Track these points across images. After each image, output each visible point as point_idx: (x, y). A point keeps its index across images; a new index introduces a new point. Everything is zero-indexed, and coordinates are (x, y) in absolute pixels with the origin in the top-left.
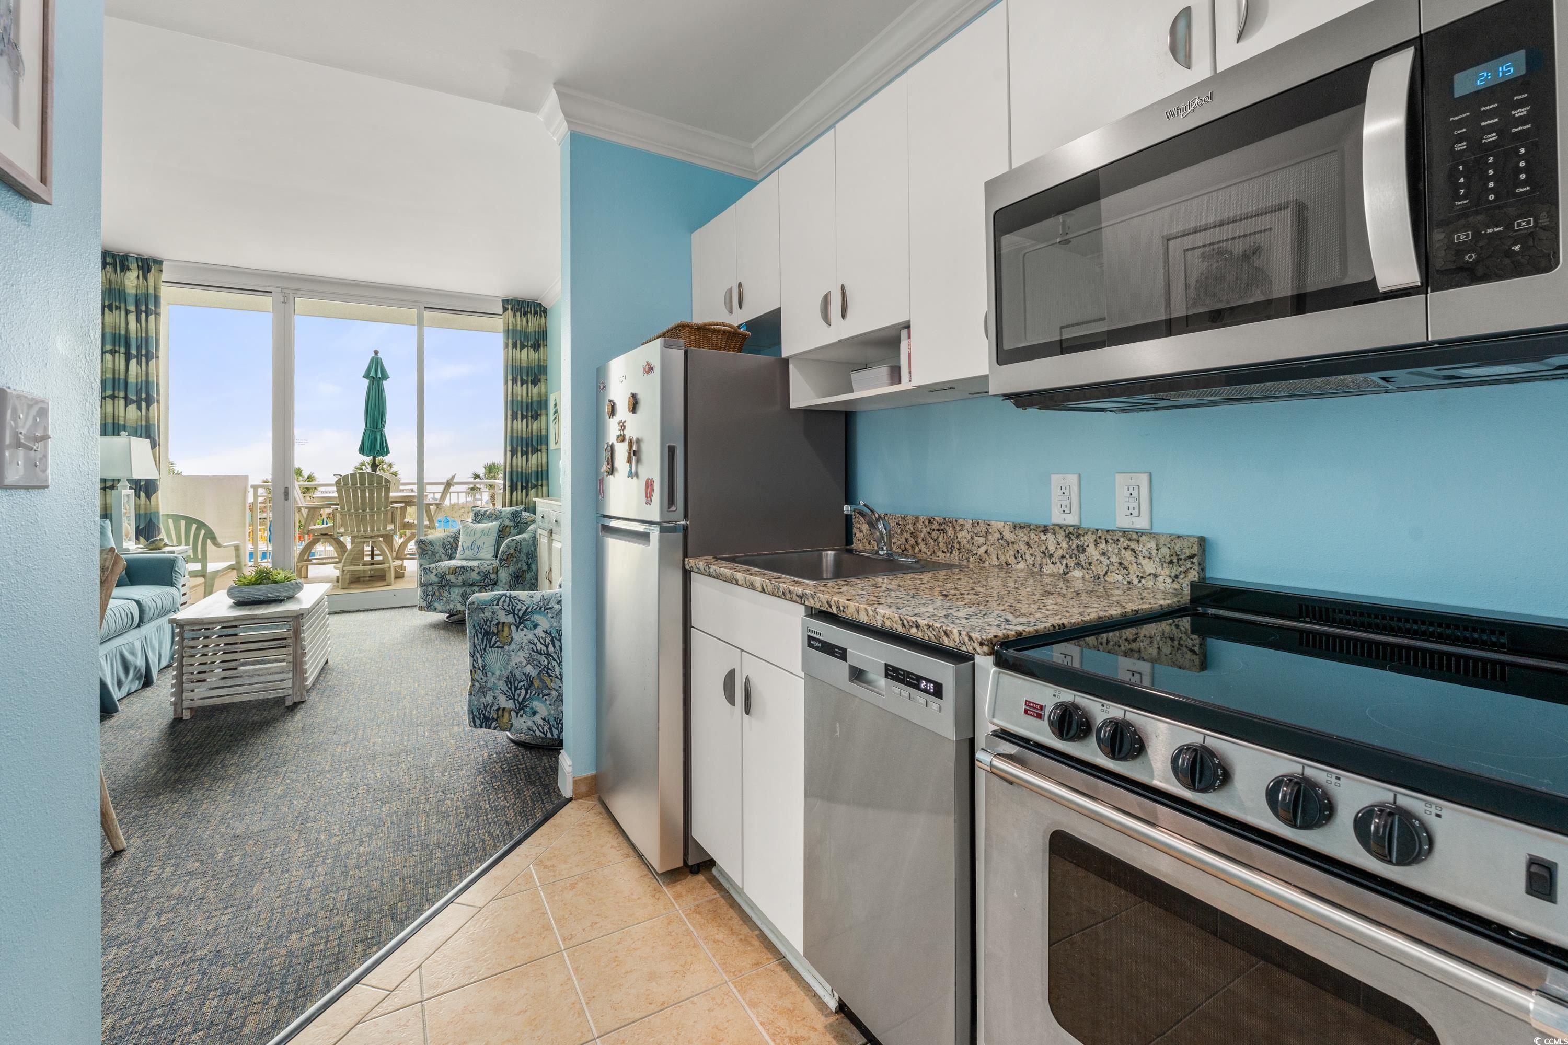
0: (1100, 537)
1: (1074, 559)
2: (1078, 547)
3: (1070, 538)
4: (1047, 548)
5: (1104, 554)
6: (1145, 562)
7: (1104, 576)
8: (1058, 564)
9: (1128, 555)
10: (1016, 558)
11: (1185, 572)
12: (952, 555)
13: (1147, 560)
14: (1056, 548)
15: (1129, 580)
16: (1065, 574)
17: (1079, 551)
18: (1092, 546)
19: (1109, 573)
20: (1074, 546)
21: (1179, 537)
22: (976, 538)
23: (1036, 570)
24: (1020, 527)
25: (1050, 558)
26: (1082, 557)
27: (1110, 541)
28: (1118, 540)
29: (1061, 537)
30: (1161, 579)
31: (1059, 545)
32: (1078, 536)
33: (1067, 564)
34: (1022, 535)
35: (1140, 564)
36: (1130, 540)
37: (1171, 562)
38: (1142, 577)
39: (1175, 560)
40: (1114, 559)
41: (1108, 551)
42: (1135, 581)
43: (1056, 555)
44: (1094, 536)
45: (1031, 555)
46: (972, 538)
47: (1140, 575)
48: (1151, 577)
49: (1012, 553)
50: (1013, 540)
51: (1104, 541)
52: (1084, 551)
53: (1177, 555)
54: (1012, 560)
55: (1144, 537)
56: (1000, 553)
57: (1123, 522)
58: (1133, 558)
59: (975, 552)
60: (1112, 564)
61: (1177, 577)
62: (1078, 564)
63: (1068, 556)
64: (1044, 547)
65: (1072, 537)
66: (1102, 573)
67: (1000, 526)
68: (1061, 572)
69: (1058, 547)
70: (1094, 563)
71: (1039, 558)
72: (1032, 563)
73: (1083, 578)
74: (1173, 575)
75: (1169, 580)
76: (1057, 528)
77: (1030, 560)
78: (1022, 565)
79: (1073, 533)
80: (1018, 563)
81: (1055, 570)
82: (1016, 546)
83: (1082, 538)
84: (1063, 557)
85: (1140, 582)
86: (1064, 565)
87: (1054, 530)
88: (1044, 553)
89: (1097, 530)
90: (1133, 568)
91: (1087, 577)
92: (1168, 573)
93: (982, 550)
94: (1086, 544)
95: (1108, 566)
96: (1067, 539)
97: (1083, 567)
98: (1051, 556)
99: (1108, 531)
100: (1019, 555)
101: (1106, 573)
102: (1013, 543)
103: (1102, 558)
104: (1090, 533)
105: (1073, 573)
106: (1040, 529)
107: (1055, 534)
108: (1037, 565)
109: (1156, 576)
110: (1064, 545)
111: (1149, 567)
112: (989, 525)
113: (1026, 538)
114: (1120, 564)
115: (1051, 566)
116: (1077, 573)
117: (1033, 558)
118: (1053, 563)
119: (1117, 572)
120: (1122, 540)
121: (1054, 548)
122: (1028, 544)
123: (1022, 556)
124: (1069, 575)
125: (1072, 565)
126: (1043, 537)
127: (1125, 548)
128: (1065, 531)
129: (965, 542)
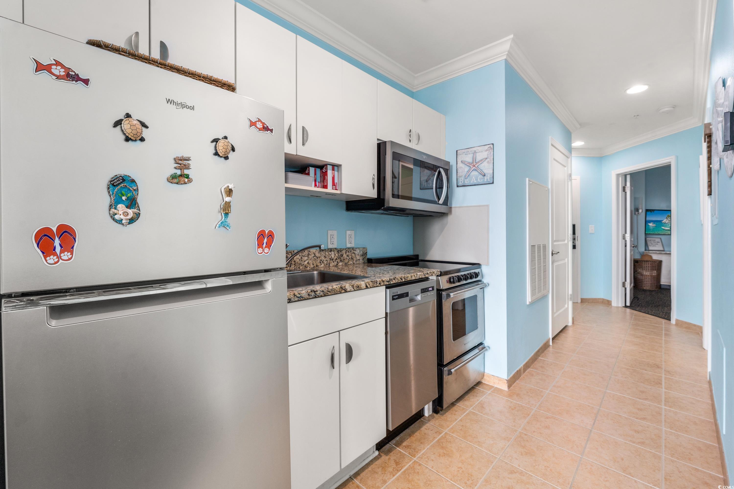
0: (347, 251)
1: (340, 259)
2: (341, 255)
3: (339, 253)
4: (331, 257)
5: (348, 256)
6: (357, 256)
7: (348, 263)
8: (335, 262)
9: (353, 255)
10: (320, 263)
11: (365, 257)
12: (291, 268)
13: (358, 255)
14: (334, 256)
15: (353, 262)
16: (337, 265)
17: (341, 256)
18: (345, 254)
19: (349, 262)
20: (340, 255)
21: (364, 248)
22: (303, 258)
23: (328, 266)
24: (322, 251)
25: (332, 260)
26: (342, 258)
27: (349, 252)
28: (351, 251)
29: (336, 252)
30: (360, 260)
31: (335, 255)
32: (341, 251)
33: (337, 261)
34: (323, 254)
35: (356, 257)
36: (354, 250)
37: (362, 255)
38: (357, 261)
39: (363, 255)
40: (350, 257)
41: (349, 254)
42: (355, 263)
43: (334, 259)
44: (345, 251)
45: (326, 260)
46: (301, 258)
47: (356, 260)
48: (358, 261)
49: (319, 261)
50: (319, 256)
51: (348, 252)
52: (342, 256)
53: (364, 253)
54: (319, 264)
55: (357, 249)
56: (314, 262)
57: (349, 245)
58: (354, 256)
59: (303, 264)
60: (350, 258)
61: (363, 259)
62: (341, 261)
63: (338, 259)
64: (330, 257)
65: (339, 252)
66: (347, 262)
67: (314, 251)
68: (336, 264)
69: (335, 256)
70: (345, 259)
71: (329, 261)
72: (326, 263)
73: (342, 265)
74: (363, 258)
75: (362, 260)
76: (335, 249)
77: (325, 262)
78: (323, 265)
79: (339, 251)
80: (321, 265)
81: (334, 264)
82: (320, 258)
83: (342, 252)
84: (336, 259)
85: (356, 262)
86: (337, 262)
87: (334, 250)
88: (330, 259)
89: (346, 249)
90: (355, 259)
91: (343, 264)
92: (362, 258)
93: (306, 262)
94: (343, 254)
95: (349, 259)
96: (338, 253)
97: (342, 262)
98: (333, 259)
99: (349, 248)
100: (322, 261)
101: (348, 261)
102: (319, 257)
103: (347, 257)
104: (344, 250)
105: (339, 264)
106: (329, 251)
107: (334, 251)
108: (328, 264)
109: (359, 260)
110: (337, 255)
111: (358, 257)
112: (309, 251)
113: (324, 255)
114: (352, 258)
115: (333, 263)
116: (340, 264)
117: (326, 262)
118: (333, 262)
119: (351, 261)
120: (352, 251)
121: (333, 257)
122: (325, 257)
123: (323, 262)
124: (338, 265)
125: (339, 261)
126: (330, 253)
127: (353, 253)
128: (337, 250)
129: (298, 260)
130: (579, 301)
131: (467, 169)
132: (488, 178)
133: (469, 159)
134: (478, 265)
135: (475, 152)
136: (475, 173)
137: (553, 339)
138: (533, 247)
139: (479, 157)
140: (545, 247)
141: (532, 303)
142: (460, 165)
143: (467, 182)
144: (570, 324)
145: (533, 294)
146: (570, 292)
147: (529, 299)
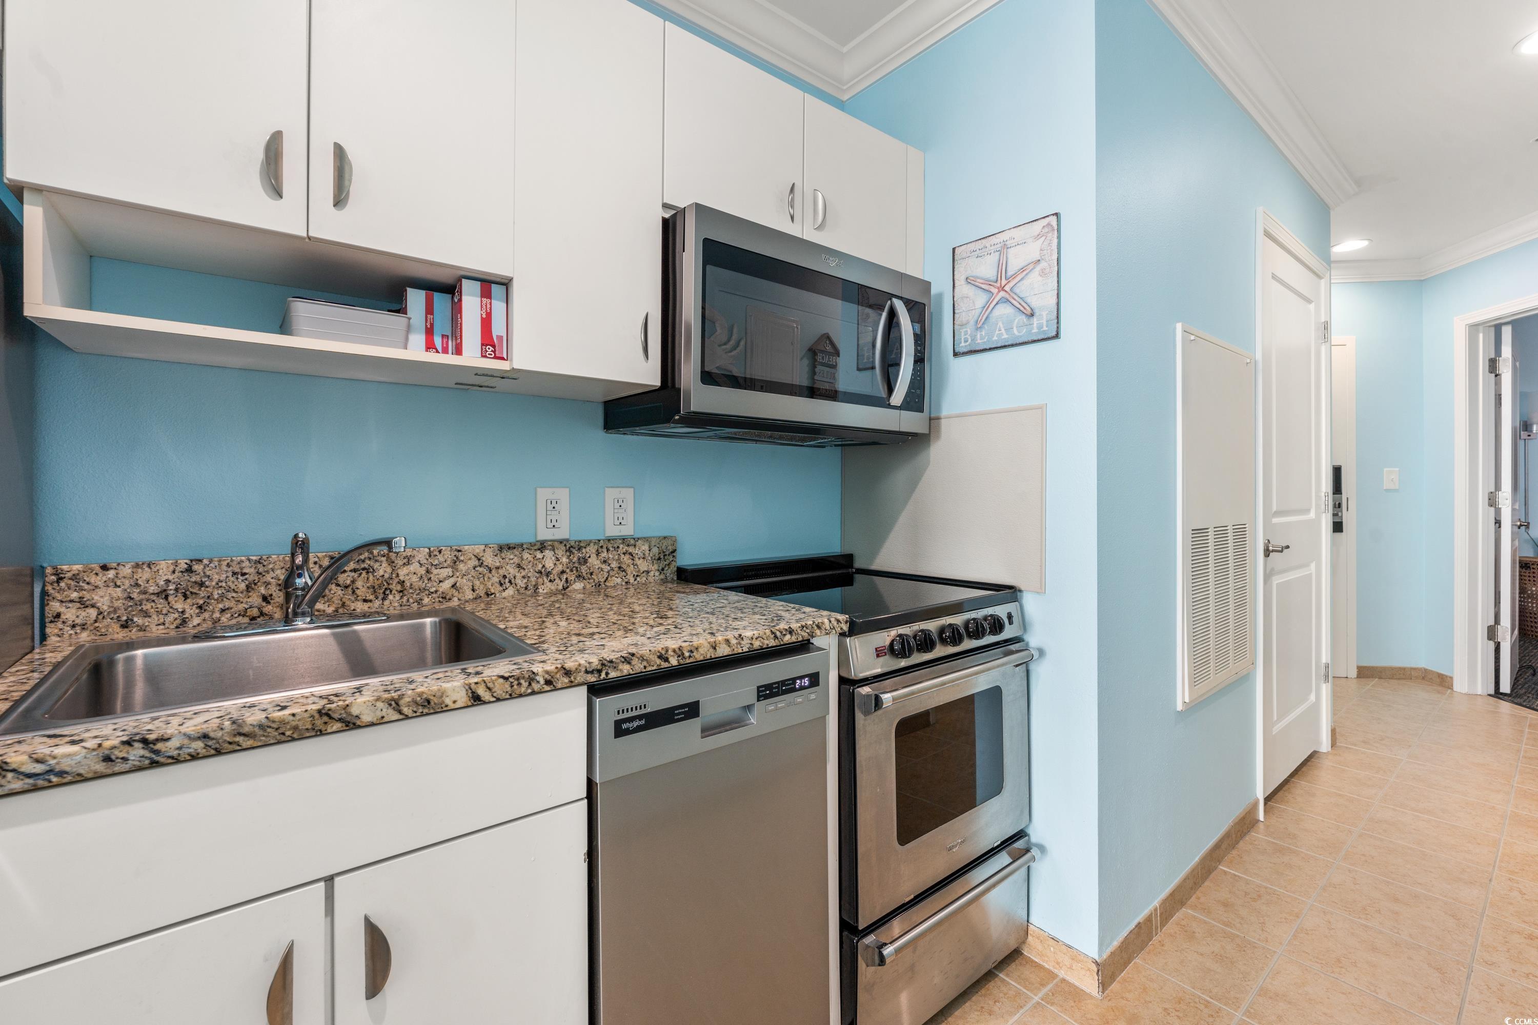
0: (602, 547)
1: (575, 572)
2: (579, 559)
3: (571, 552)
4: (544, 566)
5: (605, 562)
6: (639, 562)
7: (605, 581)
8: (557, 581)
9: (626, 559)
10: (501, 584)
11: (669, 565)
12: (387, 603)
13: (642, 560)
14: (555, 564)
15: (626, 580)
16: (564, 589)
17: (580, 563)
18: (594, 556)
19: (609, 579)
20: (575, 559)
21: (665, 538)
22: (435, 571)
23: (529, 593)
24: (509, 548)
25: (547, 576)
26: (584, 569)
27: (611, 549)
28: (618, 547)
29: (560, 552)
30: (652, 574)
31: (559, 560)
32: (579, 549)
33: (567, 579)
34: (512, 557)
35: (636, 565)
36: (628, 545)
37: (659, 559)
38: (637, 576)
39: (662, 557)
40: (614, 565)
41: (609, 558)
42: (632, 580)
43: (554, 572)
44: (596, 547)
45: (524, 577)
46: (428, 571)
47: (636, 574)
48: (644, 574)
49: (495, 579)
50: (498, 564)
51: (605, 550)
52: (586, 561)
53: (664, 552)
54: (496, 589)
55: (640, 541)
56: (477, 583)
57: (612, 531)
58: (630, 561)
59: (433, 590)
60: (612, 569)
61: (663, 569)
62: (579, 577)
63: (568, 571)
64: (540, 566)
65: (574, 551)
66: (603, 580)
67: (477, 551)
68: (560, 587)
69: (557, 563)
70: (596, 571)
71: (533, 579)
72: (524, 586)
73: (584, 588)
74: (660, 568)
75: (657, 574)
76: (556, 544)
77: (521, 583)
78: (510, 591)
79: (571, 547)
80: (504, 590)
81: (553, 588)
82: (501, 572)
83: (584, 550)
84: (563, 572)
85: (635, 580)
86: (564, 580)
87: (553, 546)
88: (540, 572)
89: (599, 541)
90: (631, 570)
91: (588, 586)
92: (657, 568)
93: (446, 585)
94: (588, 555)
95: (608, 572)
96: (568, 554)
97: (584, 578)
98: (548, 574)
99: (609, 540)
100: (507, 580)
101: (607, 578)
102: (498, 568)
103: (603, 566)
104: (592, 544)
105: (574, 586)
106: (536, 547)
107: (554, 550)
108: (530, 587)
109: (648, 572)
110: (565, 560)
111: (643, 566)
112: (459, 551)
113: (516, 560)
114: (620, 568)
115: (549, 584)
116: (578, 586)
117: (525, 581)
118: (550, 581)
119: (617, 575)
120: (621, 546)
121: (552, 565)
122: (519, 566)
123: (510, 582)
124: (569, 589)
125: (573, 578)
126: (539, 555)
127: (624, 554)
128: (565, 545)
129: (415, 579)
130: (1353, 673)
131: (980, 299)
132: (1042, 323)
133: (986, 268)
134: (1008, 592)
135: (1005, 247)
136: (1004, 310)
137: (1267, 799)
138: (1199, 533)
139: (1016, 260)
140: (1241, 532)
141: (1192, 708)
142: (963, 289)
143: (981, 341)
144: (1325, 746)
145: (1195, 679)
146: (1325, 658)
147: (1182, 695)
